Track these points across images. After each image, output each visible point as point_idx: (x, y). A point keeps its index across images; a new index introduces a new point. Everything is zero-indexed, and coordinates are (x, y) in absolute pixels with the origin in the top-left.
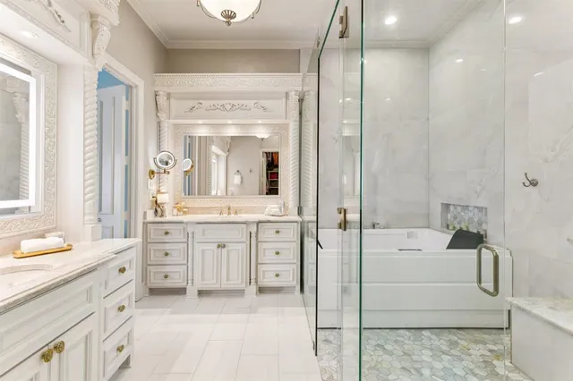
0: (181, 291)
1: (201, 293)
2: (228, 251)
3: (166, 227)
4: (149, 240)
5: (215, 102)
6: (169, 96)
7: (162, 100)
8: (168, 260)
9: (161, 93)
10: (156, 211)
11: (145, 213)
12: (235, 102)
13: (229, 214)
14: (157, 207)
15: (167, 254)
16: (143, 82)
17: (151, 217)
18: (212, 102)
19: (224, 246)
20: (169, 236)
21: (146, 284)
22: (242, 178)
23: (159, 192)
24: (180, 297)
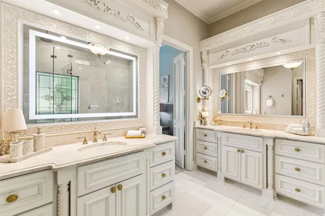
0: (214, 174)
1: (226, 180)
2: (247, 156)
3: (206, 132)
4: (197, 138)
5: (238, 48)
6: (208, 52)
7: (204, 56)
8: (206, 152)
9: (204, 52)
10: (201, 121)
11: (195, 122)
12: (254, 43)
13: (251, 128)
14: (202, 119)
15: (206, 148)
16: (192, 48)
17: (198, 124)
18: (235, 49)
19: (243, 152)
20: (206, 137)
21: (195, 163)
22: (274, 101)
23: (203, 110)
24: (214, 177)
